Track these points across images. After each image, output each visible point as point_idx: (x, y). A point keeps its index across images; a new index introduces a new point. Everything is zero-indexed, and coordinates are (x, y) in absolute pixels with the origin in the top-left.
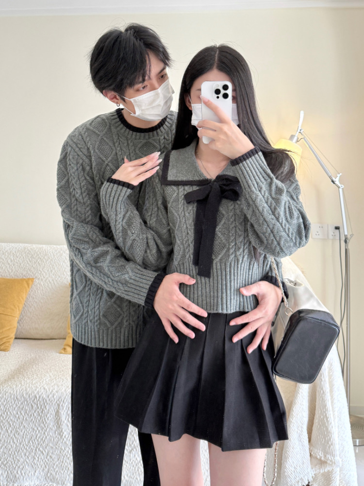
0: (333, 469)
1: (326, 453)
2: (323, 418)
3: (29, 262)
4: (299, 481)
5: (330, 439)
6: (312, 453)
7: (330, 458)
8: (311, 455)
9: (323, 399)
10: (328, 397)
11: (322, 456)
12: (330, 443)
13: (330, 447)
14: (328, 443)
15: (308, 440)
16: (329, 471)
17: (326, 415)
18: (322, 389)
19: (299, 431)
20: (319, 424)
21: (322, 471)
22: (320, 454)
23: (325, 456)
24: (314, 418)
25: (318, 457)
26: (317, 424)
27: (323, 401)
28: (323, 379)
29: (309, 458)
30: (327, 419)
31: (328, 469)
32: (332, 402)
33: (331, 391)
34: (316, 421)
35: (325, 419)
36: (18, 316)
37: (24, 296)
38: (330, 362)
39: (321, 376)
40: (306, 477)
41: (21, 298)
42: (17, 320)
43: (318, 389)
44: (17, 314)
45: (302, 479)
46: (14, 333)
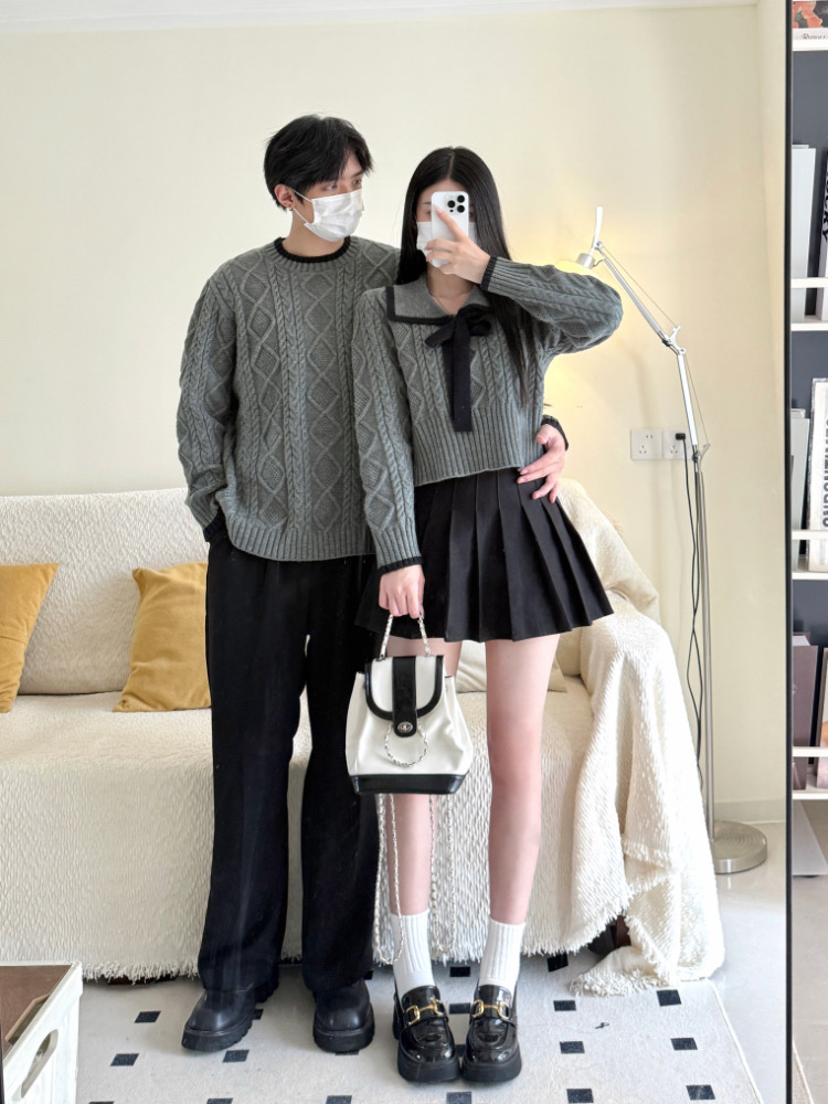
0: (667, 882)
1: (652, 846)
2: (646, 777)
3: (47, 531)
4: (603, 910)
5: (659, 817)
6: (627, 853)
7: (660, 855)
8: (625, 857)
9: (644, 740)
10: (653, 735)
11: (646, 853)
12: (659, 825)
13: (659, 833)
14: (656, 826)
15: (618, 825)
16: (659, 884)
17: (651, 769)
18: (642, 720)
19: (599, 807)
20: (639, 791)
21: (647, 887)
22: (642, 851)
23: (651, 853)
24: (629, 784)
25: (639, 857)
27: (645, 742)
28: (644, 701)
29: (622, 862)
30: (653, 779)
31: (657, 880)
32: (663, 745)
33: (660, 724)
34: (633, 785)
35: (649, 779)
36: (26, 641)
37: (39, 598)
38: (657, 669)
39: (640, 694)
40: (617, 900)
41: (31, 603)
42: (23, 648)
43: (635, 721)
44: (25, 636)
45: (609, 905)
46: (18, 676)
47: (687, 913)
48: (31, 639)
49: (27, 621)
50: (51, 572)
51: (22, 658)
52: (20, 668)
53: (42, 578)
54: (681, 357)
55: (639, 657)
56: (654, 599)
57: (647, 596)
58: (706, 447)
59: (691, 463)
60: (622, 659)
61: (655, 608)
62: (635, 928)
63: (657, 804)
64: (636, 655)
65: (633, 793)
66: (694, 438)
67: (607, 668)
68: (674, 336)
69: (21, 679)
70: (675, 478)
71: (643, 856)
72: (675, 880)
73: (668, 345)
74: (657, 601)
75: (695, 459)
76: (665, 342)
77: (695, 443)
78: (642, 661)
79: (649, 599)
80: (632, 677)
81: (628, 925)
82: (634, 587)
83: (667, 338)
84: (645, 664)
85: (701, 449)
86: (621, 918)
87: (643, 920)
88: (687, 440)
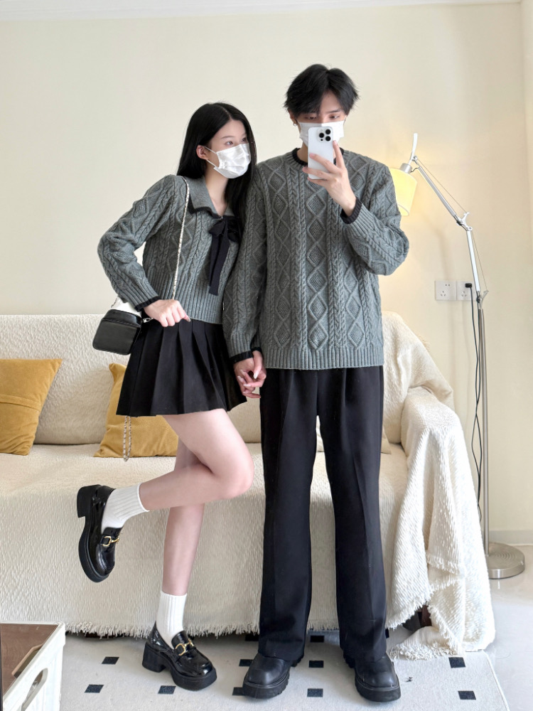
0: (456, 583)
1: (447, 559)
2: (443, 512)
3: (55, 338)
4: (413, 601)
5: (452, 540)
6: (430, 563)
7: (452, 565)
8: (428, 565)
9: (442, 487)
10: (448, 484)
11: (443, 563)
12: (452, 545)
13: (451, 550)
14: (449, 545)
15: (423, 544)
16: (451, 585)
17: (446, 507)
18: (441, 474)
19: (412, 532)
20: (438, 521)
21: (443, 587)
22: (440, 562)
23: (446, 564)
24: (431, 516)
25: (438, 566)
26: (435, 522)
27: (443, 489)
28: (442, 461)
29: (426, 568)
30: (447, 513)
31: (450, 582)
32: (454, 492)
33: (453, 478)
34: (434, 517)
35: (445, 514)
36: (40, 409)
37: (49, 382)
38: (451, 440)
39: (440, 457)
40: (423, 595)
41: (44, 385)
42: (38, 413)
43: (436, 475)
44: (39, 406)
45: (417, 598)
46: (35, 432)
47: (470, 605)
48: (43, 408)
49: (41, 396)
50: (57, 365)
51: (37, 421)
52: (35, 427)
53: (51, 368)
54: (469, 233)
55: (439, 432)
56: (450, 393)
57: (445, 391)
58: (486, 292)
59: (475, 303)
60: (428, 433)
61: (451, 399)
62: (435, 614)
63: (450, 531)
64: (437, 430)
65: (434, 523)
66: (477, 287)
67: (418, 439)
68: (464, 218)
69: (36, 435)
70: (465, 313)
71: (441, 566)
72: (462, 583)
73: (461, 225)
74: (452, 395)
75: (478, 300)
76: (459, 222)
77: (478, 289)
78: (441, 434)
79: (447, 393)
80: (434, 445)
81: (430, 612)
82: (437, 385)
83: (460, 220)
84: (443, 437)
85: (482, 294)
86: (425, 607)
87: (440, 609)
88: (473, 288)
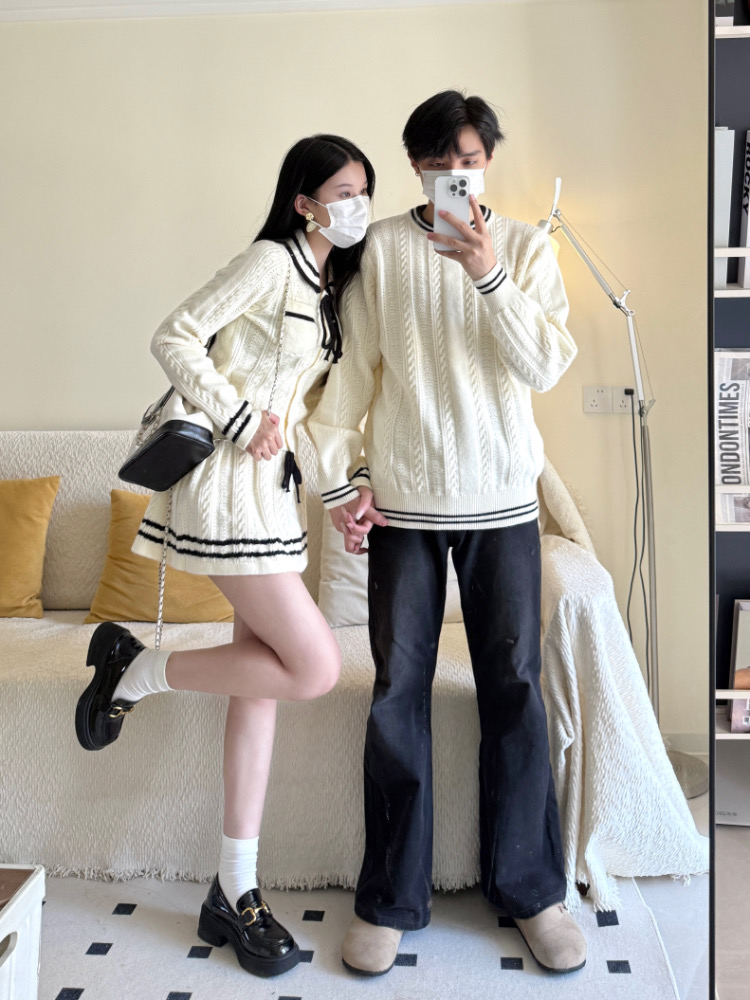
54: (630, 319)
58: (652, 402)
59: (637, 417)
66: (640, 395)
68: (624, 298)
70: (622, 429)
73: (618, 306)
75: (641, 413)
76: (615, 304)
77: (641, 398)
83: (618, 300)
85: (647, 404)
88: (635, 396)
